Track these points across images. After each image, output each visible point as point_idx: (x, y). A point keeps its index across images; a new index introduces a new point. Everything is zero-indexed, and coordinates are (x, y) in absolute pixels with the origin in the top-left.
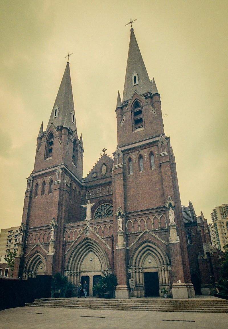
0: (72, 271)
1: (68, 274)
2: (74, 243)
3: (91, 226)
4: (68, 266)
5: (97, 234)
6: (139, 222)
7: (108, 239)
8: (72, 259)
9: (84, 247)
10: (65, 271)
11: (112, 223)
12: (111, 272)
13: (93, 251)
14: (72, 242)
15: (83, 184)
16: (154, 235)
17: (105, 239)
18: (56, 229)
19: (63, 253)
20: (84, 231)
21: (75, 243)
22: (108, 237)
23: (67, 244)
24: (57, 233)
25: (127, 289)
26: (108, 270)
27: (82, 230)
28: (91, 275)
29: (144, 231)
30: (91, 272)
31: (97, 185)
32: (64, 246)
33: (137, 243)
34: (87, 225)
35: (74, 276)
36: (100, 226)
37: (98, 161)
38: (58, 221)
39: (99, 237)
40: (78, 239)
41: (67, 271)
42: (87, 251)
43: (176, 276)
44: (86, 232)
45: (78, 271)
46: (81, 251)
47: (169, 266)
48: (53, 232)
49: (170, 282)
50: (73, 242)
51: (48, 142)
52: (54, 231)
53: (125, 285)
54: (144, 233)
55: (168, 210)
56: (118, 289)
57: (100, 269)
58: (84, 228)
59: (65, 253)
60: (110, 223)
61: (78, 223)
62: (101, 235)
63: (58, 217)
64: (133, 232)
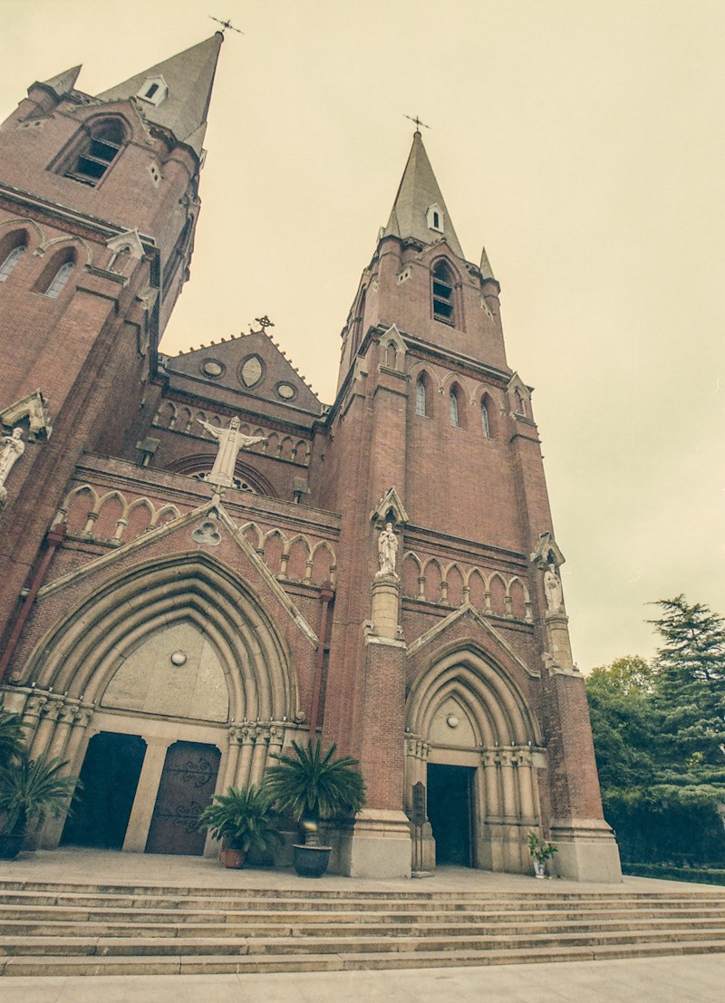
0: (55, 696)
1: (26, 707)
2: (113, 554)
3: (234, 513)
4: (42, 659)
5: (257, 557)
6: (445, 571)
7: (306, 592)
8: (78, 628)
9: (165, 589)
10: (15, 684)
11: (335, 538)
12: (301, 739)
13: (203, 622)
14: (104, 545)
15: (160, 369)
16: (494, 631)
17: (292, 589)
18: (35, 449)
19: (29, 583)
20: (191, 520)
21: (121, 558)
22: (307, 583)
23: (69, 544)
24: (36, 467)
25: (406, 828)
26: (285, 728)
27: (179, 513)
28: (158, 736)
29: (463, 609)
30: (165, 717)
31: (213, 403)
32: (51, 551)
33: (436, 642)
34: (216, 501)
35: (57, 722)
36: (279, 530)
37: (236, 337)
38: (57, 421)
39: (267, 572)
40: (147, 544)
41: (28, 685)
42: (170, 616)
43: (580, 794)
44: (199, 526)
45: (88, 702)
46: (141, 607)
47: (538, 751)
48: (14, 457)
49: (542, 813)
50: (113, 547)
51: (89, 134)
52: (22, 451)
53: (389, 807)
54: (462, 615)
55: (541, 569)
56: (364, 826)
57: (218, 713)
58: (195, 512)
59: (44, 583)
60: (323, 535)
61: (167, 477)
62: (275, 567)
63: (68, 401)
64: (422, 598)
